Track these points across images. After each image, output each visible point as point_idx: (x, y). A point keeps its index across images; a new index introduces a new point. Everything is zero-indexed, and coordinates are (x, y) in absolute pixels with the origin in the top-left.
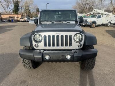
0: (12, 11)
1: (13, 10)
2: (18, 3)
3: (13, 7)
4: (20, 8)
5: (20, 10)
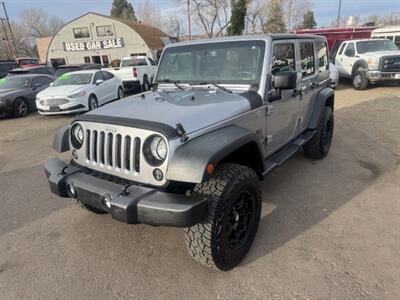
0: (225, 31)
1: (229, 29)
2: (244, 4)
3: (229, 19)
4: (248, 19)
5: (250, 24)
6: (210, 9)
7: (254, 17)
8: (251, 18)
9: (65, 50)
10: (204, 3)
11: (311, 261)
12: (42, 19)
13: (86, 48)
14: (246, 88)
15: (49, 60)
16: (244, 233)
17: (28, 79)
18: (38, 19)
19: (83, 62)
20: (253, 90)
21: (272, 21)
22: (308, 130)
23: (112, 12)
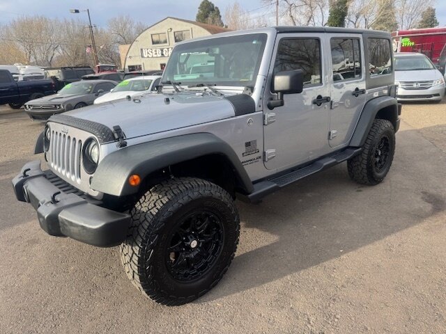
2: (345, 3)
4: (349, 19)
6: (305, 9)
7: (357, 17)
8: (353, 19)
9: (142, 57)
10: (298, 3)
11: (285, 311)
12: (128, 26)
13: (162, 54)
14: (240, 90)
15: (127, 67)
16: (206, 264)
17: (92, 85)
18: (125, 25)
19: (159, 69)
20: (247, 93)
21: (381, 21)
22: (348, 147)
23: (198, 17)
